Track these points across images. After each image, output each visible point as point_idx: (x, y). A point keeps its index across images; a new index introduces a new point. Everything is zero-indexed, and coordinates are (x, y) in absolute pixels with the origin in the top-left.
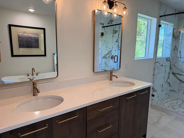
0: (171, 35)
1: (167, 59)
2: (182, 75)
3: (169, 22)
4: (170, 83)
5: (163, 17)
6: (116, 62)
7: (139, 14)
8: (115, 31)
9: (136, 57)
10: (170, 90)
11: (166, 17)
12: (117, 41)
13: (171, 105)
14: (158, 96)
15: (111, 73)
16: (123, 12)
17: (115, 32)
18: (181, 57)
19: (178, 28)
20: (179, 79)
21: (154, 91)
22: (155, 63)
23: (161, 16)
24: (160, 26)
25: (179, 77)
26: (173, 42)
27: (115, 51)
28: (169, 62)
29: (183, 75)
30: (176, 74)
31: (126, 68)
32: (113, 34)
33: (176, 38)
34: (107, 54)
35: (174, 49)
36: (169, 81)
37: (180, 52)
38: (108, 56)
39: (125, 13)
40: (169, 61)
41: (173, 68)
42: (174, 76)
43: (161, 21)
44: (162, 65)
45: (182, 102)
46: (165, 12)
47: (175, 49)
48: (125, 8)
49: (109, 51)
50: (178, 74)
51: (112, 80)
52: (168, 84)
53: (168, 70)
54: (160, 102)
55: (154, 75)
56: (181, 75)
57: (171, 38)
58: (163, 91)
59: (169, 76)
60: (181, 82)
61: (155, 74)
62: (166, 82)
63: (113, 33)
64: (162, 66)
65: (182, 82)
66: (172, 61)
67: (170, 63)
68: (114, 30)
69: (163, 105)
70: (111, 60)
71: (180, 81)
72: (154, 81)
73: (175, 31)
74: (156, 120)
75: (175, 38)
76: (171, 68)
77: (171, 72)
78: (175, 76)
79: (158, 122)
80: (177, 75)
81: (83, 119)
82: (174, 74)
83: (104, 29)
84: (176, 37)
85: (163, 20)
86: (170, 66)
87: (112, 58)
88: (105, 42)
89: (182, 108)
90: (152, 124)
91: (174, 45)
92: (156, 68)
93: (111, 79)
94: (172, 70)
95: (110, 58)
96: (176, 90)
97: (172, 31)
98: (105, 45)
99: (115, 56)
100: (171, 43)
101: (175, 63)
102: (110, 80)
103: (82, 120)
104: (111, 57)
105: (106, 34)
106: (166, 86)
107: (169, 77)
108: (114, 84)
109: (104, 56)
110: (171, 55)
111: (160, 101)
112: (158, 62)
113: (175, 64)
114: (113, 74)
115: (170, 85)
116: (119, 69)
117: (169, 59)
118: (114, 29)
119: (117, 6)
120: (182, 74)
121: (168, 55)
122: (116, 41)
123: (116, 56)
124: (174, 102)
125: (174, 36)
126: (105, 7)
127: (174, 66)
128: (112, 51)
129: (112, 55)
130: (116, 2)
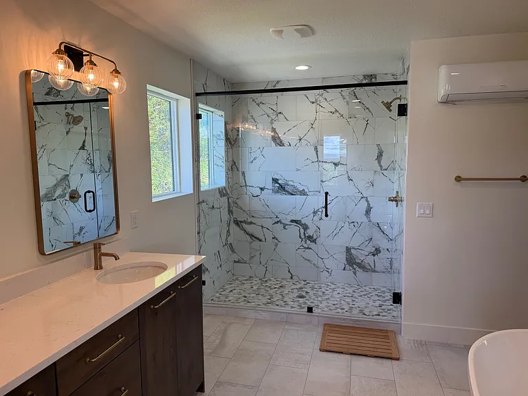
0: (223, 137)
1: (222, 192)
3: (215, 107)
4: (232, 246)
5: (203, 97)
6: (90, 211)
7: (149, 87)
8: (74, 118)
10: (235, 262)
11: (209, 97)
12: (83, 147)
13: (242, 296)
14: (213, 282)
15: (97, 247)
16: (113, 81)
17: (75, 120)
18: (246, 185)
19: (234, 121)
20: (248, 234)
21: (204, 271)
23: (198, 94)
24: (199, 116)
25: (248, 228)
26: (227, 152)
27: (82, 175)
28: (225, 199)
29: (254, 224)
30: (241, 222)
31: (135, 226)
32: (69, 126)
33: (233, 143)
34: (56, 186)
35: (232, 169)
36: (230, 240)
37: (243, 173)
38: (59, 192)
39: (116, 84)
40: (224, 195)
41: (234, 209)
42: (238, 228)
43: (200, 105)
44: (213, 207)
45: (260, 281)
46: (205, 84)
47: (233, 167)
48: (116, 71)
49: (59, 177)
50: (245, 222)
51: (101, 268)
52: (229, 249)
53: (225, 216)
54: (217, 295)
55: (199, 233)
56: (251, 223)
57: (222, 143)
58: (221, 266)
59: (229, 229)
60: (254, 238)
61: (202, 230)
62: (225, 245)
63: (68, 123)
64: (213, 210)
66: (231, 195)
67: (228, 199)
68: (68, 115)
69: (225, 301)
70: (71, 204)
71: (252, 236)
73: (229, 127)
74: (218, 341)
75: (230, 143)
76: (230, 212)
77: (232, 219)
78: (239, 226)
79: (222, 344)
80: (244, 225)
82: (237, 223)
83: (36, 109)
84: (232, 140)
86: (229, 207)
87: (74, 197)
88: (43, 150)
89: (263, 295)
90: (210, 353)
91: (230, 159)
92: (202, 215)
93: (98, 267)
94: (232, 214)
95: (67, 197)
96: (246, 258)
97: (224, 128)
98: (45, 157)
99: (86, 193)
100: (224, 156)
101: (238, 198)
102: (96, 268)
104: (68, 195)
105: (43, 125)
106: (225, 253)
107: (228, 231)
108: (109, 276)
109: (46, 194)
110: (228, 181)
111: (217, 292)
112: (203, 202)
113: (237, 201)
114: (104, 249)
115: (233, 251)
116: (116, 233)
118: (69, 110)
119: (95, 65)
120: (252, 220)
121: (221, 182)
122: (81, 145)
123: (89, 192)
124: (245, 286)
125: (227, 139)
126: (61, 67)
127: (236, 205)
128: (71, 178)
129: (73, 187)
130: (90, 54)
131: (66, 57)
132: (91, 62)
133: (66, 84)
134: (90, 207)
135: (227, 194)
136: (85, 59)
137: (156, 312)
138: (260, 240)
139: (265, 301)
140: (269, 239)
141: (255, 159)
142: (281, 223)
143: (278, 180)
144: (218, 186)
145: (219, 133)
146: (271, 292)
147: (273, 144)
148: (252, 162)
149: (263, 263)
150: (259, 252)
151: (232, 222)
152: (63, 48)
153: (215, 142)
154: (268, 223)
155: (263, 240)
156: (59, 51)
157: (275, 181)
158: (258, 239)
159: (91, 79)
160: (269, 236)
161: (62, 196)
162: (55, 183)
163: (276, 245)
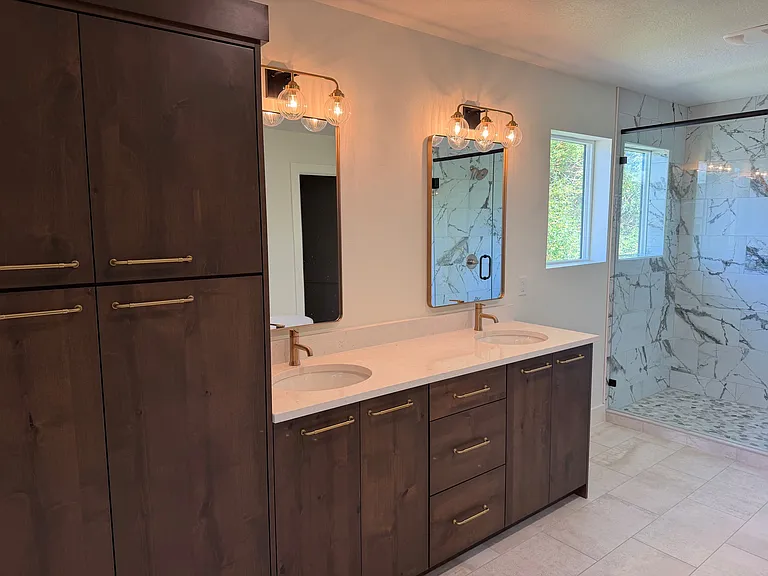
0: (665, 185)
1: (656, 265)
2: (707, 315)
3: (652, 145)
4: (668, 344)
5: (633, 134)
6: (485, 278)
8: (479, 172)
9: (550, 258)
10: (673, 369)
11: (643, 133)
12: (485, 206)
13: (673, 414)
14: (631, 387)
15: (478, 308)
16: (508, 133)
17: (480, 174)
18: (699, 257)
19: (686, 161)
20: (696, 330)
21: (615, 369)
22: (614, 277)
24: (623, 161)
25: (698, 320)
26: (670, 206)
27: (482, 238)
28: (662, 275)
29: (710, 316)
30: (687, 311)
31: (522, 293)
32: (473, 182)
33: (682, 193)
34: (454, 249)
35: (678, 231)
36: (665, 335)
37: (697, 238)
38: (456, 256)
39: (511, 137)
40: (660, 269)
41: (678, 291)
42: (682, 320)
43: (628, 144)
44: (638, 284)
45: (710, 403)
46: (639, 116)
47: (679, 228)
48: (513, 123)
49: (458, 240)
50: (695, 312)
51: (481, 330)
52: (664, 348)
53: (660, 298)
54: (636, 406)
55: (610, 316)
56: (704, 314)
57: (663, 195)
58: (645, 368)
59: (665, 320)
60: (706, 337)
61: (617, 311)
62: (656, 340)
63: (472, 178)
64: (638, 288)
65: (708, 339)
66: (672, 270)
67: (667, 276)
68: (472, 168)
70: (468, 270)
71: (703, 333)
72: (612, 336)
73: (677, 171)
74: (620, 456)
75: (677, 193)
76: (669, 293)
77: (673, 306)
78: (684, 317)
79: (625, 461)
80: (692, 316)
81: (422, 416)
82: (680, 312)
83: (441, 165)
84: (680, 188)
85: (631, 142)
86: (668, 287)
87: (472, 264)
88: (444, 209)
89: (708, 420)
91: (676, 216)
92: (618, 293)
93: (478, 328)
94: (673, 298)
95: (465, 263)
96: (692, 366)
97: (667, 171)
98: (445, 217)
99: (481, 257)
100: (664, 212)
101: (685, 276)
103: (419, 417)
104: (465, 261)
105: (446, 182)
106: (655, 352)
107: (664, 322)
108: (489, 339)
109: (444, 258)
110: (668, 249)
111: (637, 403)
112: (622, 275)
113: (683, 279)
114: (485, 311)
115: (670, 351)
116: (500, 298)
117: (661, 265)
118: (472, 164)
119: (490, 120)
120: (707, 309)
121: (658, 250)
122: (483, 203)
123: (485, 256)
124: (683, 404)
125: (673, 187)
126: (457, 129)
127: (680, 285)
128: (470, 241)
129: (471, 252)
130: (486, 110)
131: (463, 120)
132: (487, 119)
133: (463, 144)
134: (485, 274)
135: (665, 267)
136: (482, 115)
137: (527, 379)
138: (718, 342)
139: (707, 428)
140: (734, 340)
141: (718, 217)
142: (757, 318)
143: (757, 250)
144: (650, 255)
145: (660, 180)
146: (725, 419)
147: (753, 193)
148: (712, 222)
149: (720, 376)
150: (714, 359)
151: (672, 309)
152: (461, 110)
153: (652, 194)
154: (734, 317)
155: (723, 341)
156: (457, 114)
157: (752, 251)
158: (714, 339)
159: (485, 135)
160: (733, 337)
161: (459, 261)
162: (453, 245)
163: (746, 353)
